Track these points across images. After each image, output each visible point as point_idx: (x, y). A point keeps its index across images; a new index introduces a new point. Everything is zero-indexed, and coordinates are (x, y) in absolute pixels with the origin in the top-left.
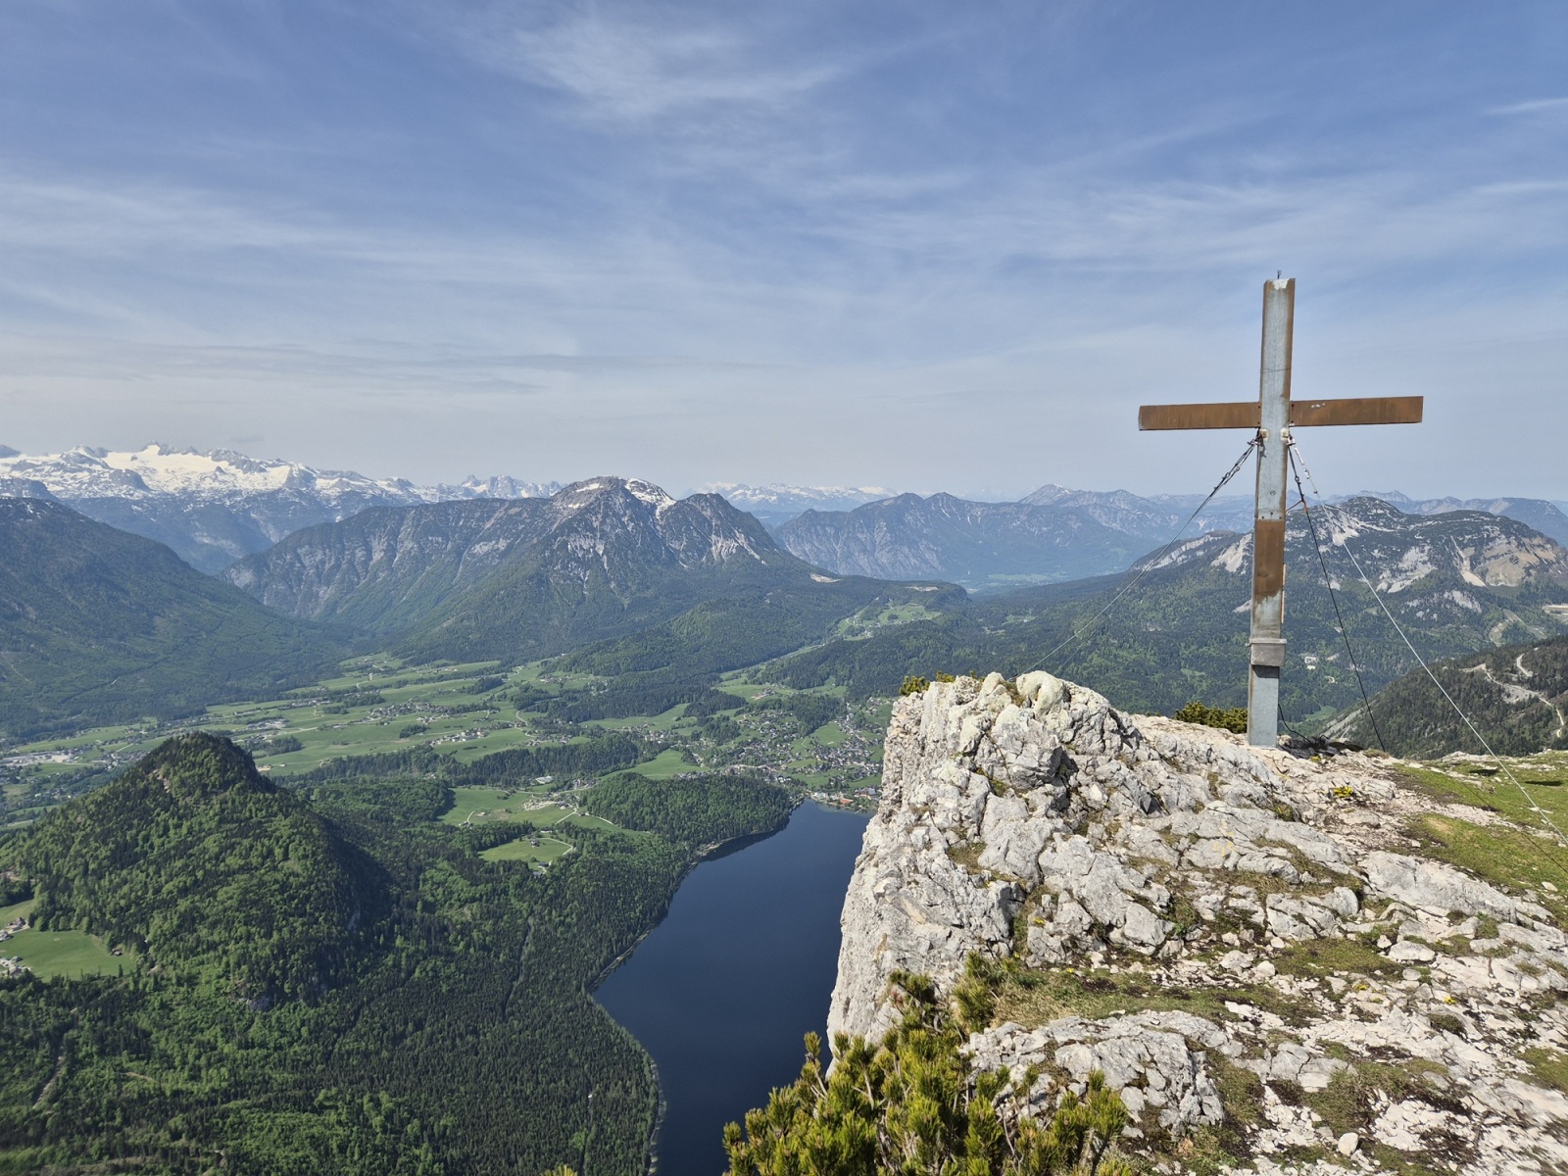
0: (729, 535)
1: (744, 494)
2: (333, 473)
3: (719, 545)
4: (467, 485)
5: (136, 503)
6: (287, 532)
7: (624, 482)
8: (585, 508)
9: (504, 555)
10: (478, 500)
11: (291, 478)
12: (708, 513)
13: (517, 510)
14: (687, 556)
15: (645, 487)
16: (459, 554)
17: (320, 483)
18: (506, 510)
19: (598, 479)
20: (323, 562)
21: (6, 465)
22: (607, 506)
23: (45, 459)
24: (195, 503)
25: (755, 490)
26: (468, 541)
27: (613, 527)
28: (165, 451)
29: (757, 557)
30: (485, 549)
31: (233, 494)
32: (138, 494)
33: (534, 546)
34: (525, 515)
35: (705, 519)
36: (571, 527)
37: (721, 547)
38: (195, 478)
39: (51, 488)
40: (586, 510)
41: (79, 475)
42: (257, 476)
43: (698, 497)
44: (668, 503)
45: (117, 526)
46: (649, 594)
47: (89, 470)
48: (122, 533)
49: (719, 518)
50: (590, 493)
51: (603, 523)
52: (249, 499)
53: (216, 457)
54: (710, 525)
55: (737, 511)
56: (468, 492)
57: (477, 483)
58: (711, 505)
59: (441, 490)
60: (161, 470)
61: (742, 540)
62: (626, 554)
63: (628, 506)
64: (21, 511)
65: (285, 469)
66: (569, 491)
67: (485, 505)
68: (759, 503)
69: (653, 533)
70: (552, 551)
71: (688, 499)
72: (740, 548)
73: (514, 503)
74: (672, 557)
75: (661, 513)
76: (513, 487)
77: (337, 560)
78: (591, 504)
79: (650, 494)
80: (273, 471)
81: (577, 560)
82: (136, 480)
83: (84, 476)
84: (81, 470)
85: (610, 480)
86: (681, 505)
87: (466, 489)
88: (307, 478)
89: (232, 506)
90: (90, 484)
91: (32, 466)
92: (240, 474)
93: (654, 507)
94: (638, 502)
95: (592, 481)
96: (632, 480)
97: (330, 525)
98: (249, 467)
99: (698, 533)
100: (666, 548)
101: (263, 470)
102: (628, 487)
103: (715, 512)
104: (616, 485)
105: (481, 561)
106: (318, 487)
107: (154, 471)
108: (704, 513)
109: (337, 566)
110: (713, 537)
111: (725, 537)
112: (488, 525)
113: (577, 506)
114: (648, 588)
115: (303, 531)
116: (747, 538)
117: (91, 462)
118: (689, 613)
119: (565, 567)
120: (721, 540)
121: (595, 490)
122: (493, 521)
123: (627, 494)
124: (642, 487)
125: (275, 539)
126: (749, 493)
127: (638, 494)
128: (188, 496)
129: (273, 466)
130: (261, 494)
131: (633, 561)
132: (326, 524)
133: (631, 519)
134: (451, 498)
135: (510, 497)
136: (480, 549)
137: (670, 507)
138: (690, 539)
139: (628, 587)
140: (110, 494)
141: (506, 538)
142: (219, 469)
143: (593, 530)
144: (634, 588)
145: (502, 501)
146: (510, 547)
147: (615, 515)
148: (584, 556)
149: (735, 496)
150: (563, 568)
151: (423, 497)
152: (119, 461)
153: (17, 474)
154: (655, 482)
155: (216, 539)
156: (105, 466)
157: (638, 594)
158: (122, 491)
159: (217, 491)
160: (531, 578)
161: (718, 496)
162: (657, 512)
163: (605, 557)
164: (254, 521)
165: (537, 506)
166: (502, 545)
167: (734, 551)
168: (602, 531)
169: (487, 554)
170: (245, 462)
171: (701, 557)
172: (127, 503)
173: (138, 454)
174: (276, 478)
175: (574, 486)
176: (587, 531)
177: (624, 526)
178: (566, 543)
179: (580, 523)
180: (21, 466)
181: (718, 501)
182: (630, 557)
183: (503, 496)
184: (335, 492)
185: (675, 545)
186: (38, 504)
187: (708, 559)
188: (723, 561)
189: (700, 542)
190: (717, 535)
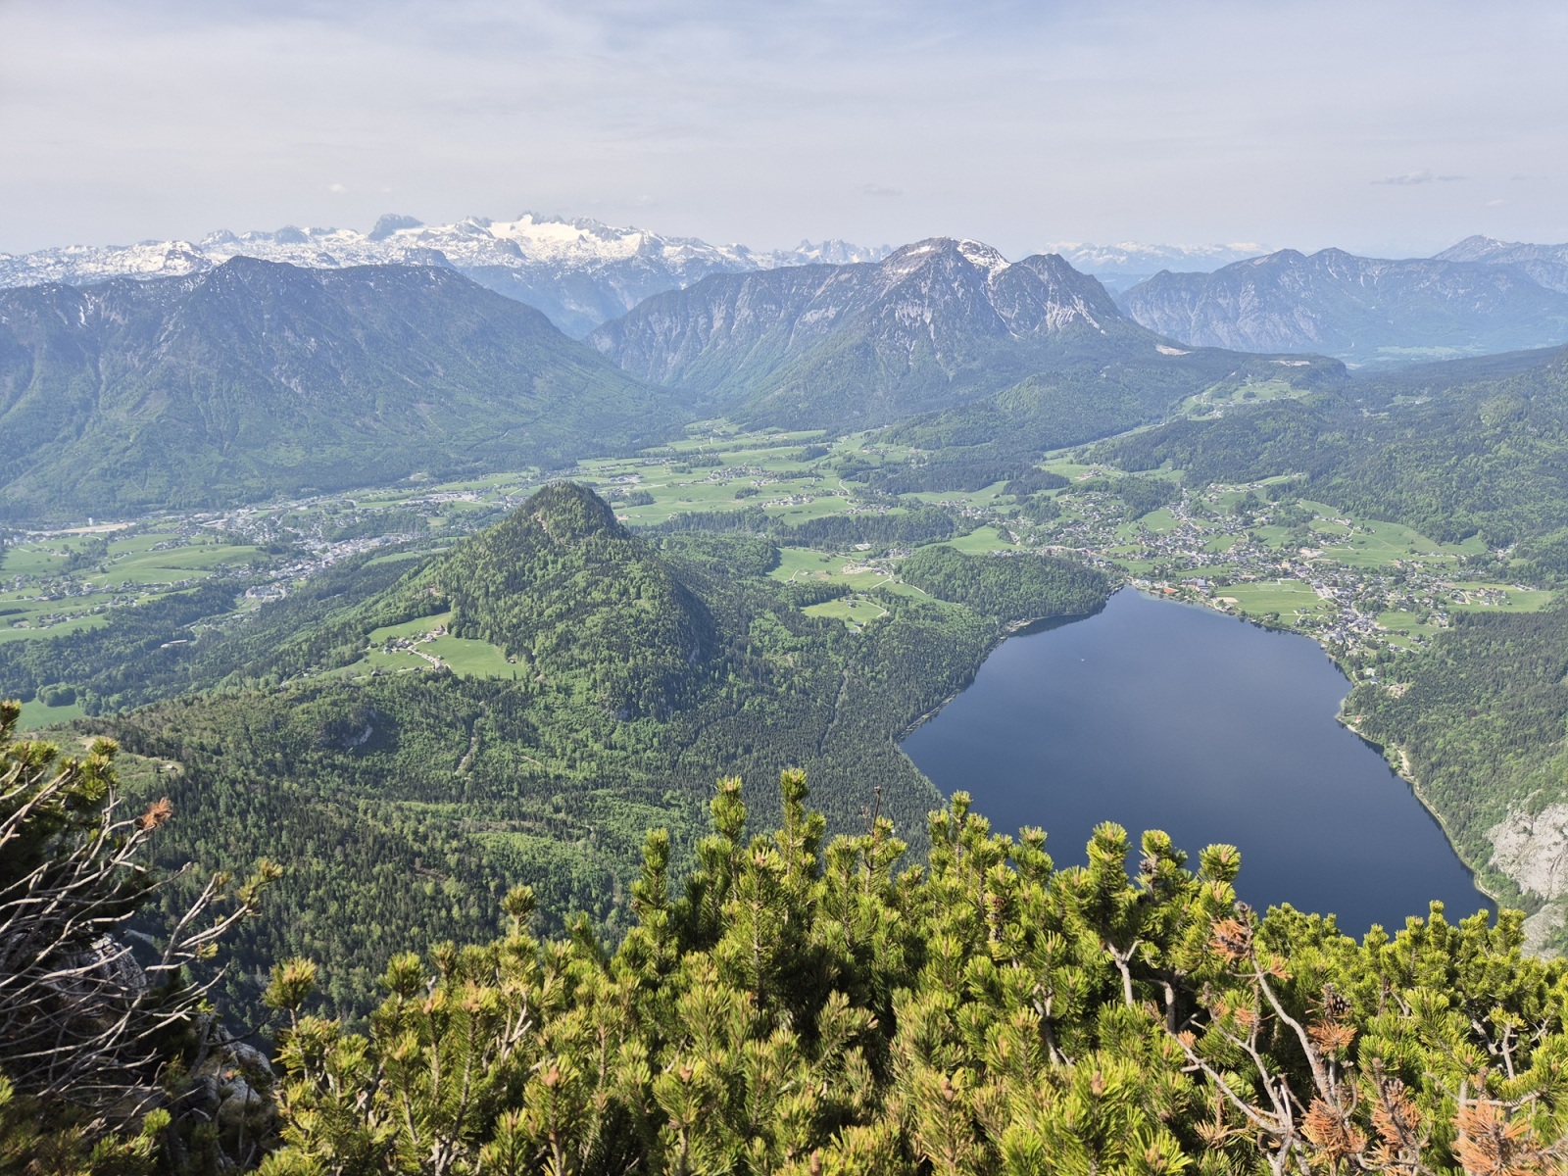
0: (1066, 301)
1: (1088, 255)
2: (679, 240)
3: (1055, 312)
4: (801, 250)
5: (517, 271)
6: (640, 300)
7: (957, 243)
8: (914, 273)
9: (833, 323)
10: (809, 266)
11: (642, 246)
12: (1044, 277)
13: (846, 276)
14: (1019, 325)
15: (978, 249)
16: (791, 322)
17: (667, 251)
18: (837, 276)
19: (930, 241)
20: (670, 330)
21: (413, 235)
22: (937, 271)
23: (443, 229)
24: (563, 270)
25: (1101, 250)
26: (799, 310)
27: (943, 294)
28: (537, 221)
29: (1096, 325)
30: (816, 317)
31: (594, 262)
32: (518, 262)
33: (862, 314)
34: (855, 281)
35: (1041, 283)
36: (898, 295)
37: (1056, 315)
38: (562, 247)
39: (450, 257)
40: (916, 275)
41: (470, 244)
42: (613, 244)
43: (1035, 259)
44: (1002, 265)
45: (501, 293)
46: (975, 365)
47: (478, 240)
48: (505, 299)
49: (1057, 281)
50: (920, 256)
51: (932, 289)
52: (609, 267)
53: (579, 227)
54: (1046, 291)
55: (1077, 274)
56: (801, 257)
57: (810, 248)
58: (1049, 267)
59: (777, 257)
60: (534, 239)
61: (1080, 306)
62: (954, 323)
63: (957, 270)
64: (426, 279)
65: (637, 237)
66: (898, 256)
67: (816, 271)
68: (1106, 264)
69: (984, 301)
70: (880, 320)
71: (1024, 261)
72: (1078, 316)
73: (844, 269)
74: (1003, 326)
75: (994, 277)
76: (845, 253)
77: (683, 327)
78: (922, 268)
79: (983, 256)
80: (627, 239)
81: (904, 328)
82: (514, 248)
83: (473, 245)
84: (471, 239)
85: (942, 242)
86: (1015, 267)
87: (800, 255)
88: (656, 245)
89: (593, 274)
90: (479, 252)
91: (433, 236)
92: (599, 242)
93: (986, 270)
94: (969, 265)
95: (923, 243)
96: (965, 241)
97: (676, 293)
98: (606, 234)
99: (1032, 299)
100: (997, 316)
101: (618, 238)
102: (960, 249)
103: (1052, 275)
104: (948, 247)
105: (811, 329)
106: (665, 255)
107: (529, 240)
108: (1041, 276)
109: (683, 334)
110: (1049, 303)
111: (1063, 305)
112: (819, 292)
113: (907, 271)
114: (975, 359)
115: (653, 298)
116: (1087, 305)
117: (480, 232)
118: (1016, 387)
119: (891, 337)
120: (1057, 307)
121: (925, 254)
122: (823, 288)
123: (959, 257)
125: (630, 307)
126: (1095, 253)
127: (970, 257)
128: (558, 264)
129: (627, 234)
130: (617, 262)
131: (961, 330)
132: (673, 291)
133: (961, 285)
134: (786, 265)
135: (842, 262)
136: (811, 317)
137: (1004, 271)
138: (1023, 306)
139: (954, 359)
140: (495, 262)
141: (835, 306)
142: (581, 237)
143: (921, 297)
144: (960, 359)
145: (833, 267)
146: (839, 315)
147: (945, 280)
148: (911, 324)
149: (1077, 258)
150: (889, 337)
151: (760, 264)
152: (501, 230)
153: (422, 244)
154: (990, 243)
155: (581, 306)
156: (490, 235)
157: (964, 366)
158: (504, 259)
159: (580, 259)
160: (858, 348)
161: (1058, 256)
162: (990, 278)
163: (932, 326)
164: (612, 289)
165: (867, 271)
166: (832, 313)
167: (1071, 319)
168: (931, 299)
169: (817, 322)
170: (603, 230)
171: (1034, 326)
172: (510, 271)
173: (516, 224)
174: (631, 245)
175: (905, 249)
176: (915, 297)
177: (954, 293)
178: (892, 312)
179: (908, 290)
180: (424, 236)
181: (1057, 263)
182: (958, 325)
183: (834, 262)
184: (680, 259)
185: (1006, 313)
186: (438, 271)
187: (1041, 329)
188: (1057, 330)
189: (1034, 310)
190: (1054, 301)
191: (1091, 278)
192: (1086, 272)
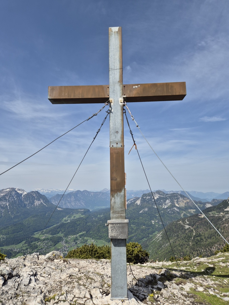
0: (39, 200)
1: (43, 191)
3: (37, 202)
7: (15, 189)
8: (5, 195)
14: (29, 205)
15: (20, 190)
19: (9, 188)
22: (11, 194)
25: (46, 190)
27: (11, 199)
29: (45, 205)
35: (34, 197)
36: (1, 199)
43: (33, 192)
46: (18, 214)
49: (37, 196)
50: (7, 191)
51: (9, 198)
55: (41, 195)
58: (35, 193)
61: (42, 201)
62: (14, 205)
63: (15, 194)
66: (1, 191)
68: (47, 193)
69: (21, 200)
71: (30, 192)
74: (25, 205)
75: (23, 196)
78: (7, 194)
79: (21, 191)
85: (12, 188)
86: (28, 194)
93: (22, 194)
94: (18, 193)
96: (17, 188)
99: (32, 200)
100: (24, 203)
108: (34, 195)
113: (3, 194)
116: (43, 201)
118: (28, 219)
123: (16, 191)
124: (19, 190)
126: (44, 191)
131: (15, 207)
133: (16, 197)
137: (26, 194)
138: (30, 201)
139: (13, 213)
143: (6, 200)
144: (15, 213)
147: (12, 196)
148: (3, 206)
149: (41, 191)
154: (23, 189)
157: (16, 215)
161: (37, 192)
163: (9, 206)
167: (40, 204)
168: (9, 200)
171: (32, 205)
175: (3, 190)
176: (5, 200)
177: (14, 199)
179: (3, 198)
182: (15, 206)
185: (26, 203)
187: (34, 206)
188: (37, 206)
189: (32, 202)
190: (36, 200)
191: (44, 195)
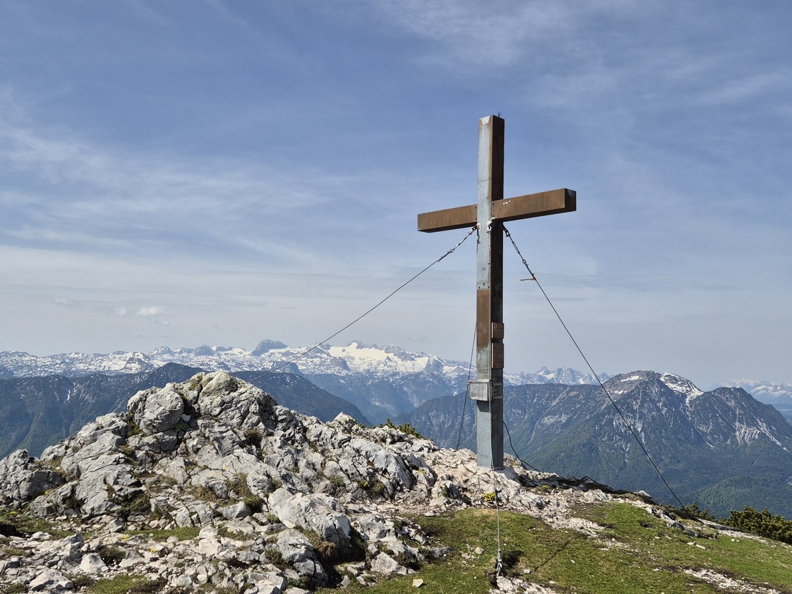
0: (751, 423)
1: (767, 390)
2: (454, 362)
3: (743, 431)
4: (541, 373)
5: (343, 378)
6: (424, 401)
7: (660, 375)
8: (627, 394)
9: (565, 426)
10: (548, 384)
11: (428, 365)
12: (732, 403)
13: (575, 393)
14: (713, 438)
15: (677, 381)
16: (533, 423)
17: (446, 369)
18: (568, 393)
19: (638, 372)
20: (444, 423)
21: (280, 353)
22: (645, 393)
23: (299, 350)
24: (373, 379)
25: (776, 387)
26: (539, 414)
27: (650, 411)
28: (360, 347)
29: (778, 443)
30: (552, 420)
31: (395, 374)
32: (344, 373)
33: (587, 421)
34: (581, 397)
35: (729, 408)
36: (616, 408)
37: (744, 433)
38: (374, 363)
39: (301, 367)
40: (629, 395)
41: (315, 360)
42: (409, 363)
43: (723, 390)
44: (696, 393)
45: (330, 392)
46: (680, 466)
47: (320, 357)
48: (333, 397)
49: (742, 407)
50: (631, 382)
51: (641, 406)
52: (403, 378)
53: (387, 351)
54: (734, 414)
55: (759, 403)
56: (541, 378)
57: (548, 373)
58: (735, 397)
59: (523, 376)
60: (357, 358)
61: (764, 428)
62: (660, 433)
63: (662, 394)
64: (284, 381)
65: (426, 359)
66: (615, 381)
67: (552, 388)
68: (781, 397)
69: (684, 418)
70: (601, 426)
71: (714, 391)
72: (762, 435)
73: (573, 388)
74: (700, 439)
75: (690, 401)
76: (574, 377)
77: (453, 422)
78: (632, 391)
79: (681, 385)
80: (418, 360)
81: (621, 434)
82: (343, 363)
83: (317, 360)
84: (316, 357)
85: (648, 374)
86: (707, 396)
87: (540, 376)
88: (438, 365)
89: (393, 382)
90: (320, 365)
91: (292, 354)
92: (399, 361)
93: (684, 396)
94: (671, 391)
95: (633, 374)
96: (665, 374)
97: (450, 397)
98: (404, 356)
99: (723, 419)
100: (694, 429)
101: (413, 359)
102: (662, 379)
103: (738, 402)
104: (653, 378)
105: (548, 429)
106: (444, 371)
107: (353, 358)
108: (729, 403)
109: (453, 426)
110: (737, 424)
111: (748, 425)
112: (554, 403)
113: (621, 392)
114: (679, 462)
115: (433, 400)
116: (769, 426)
117: (322, 352)
118: (715, 487)
119: (610, 439)
120: (744, 427)
121: (635, 381)
122: (557, 400)
123: (662, 385)
124: (674, 380)
125: (416, 405)
126: (771, 388)
127: (671, 386)
128: (370, 374)
129: (419, 357)
130: (410, 375)
131: (666, 438)
132: (447, 396)
133: (665, 405)
134: (529, 383)
135: (571, 383)
136: (548, 420)
137: (698, 397)
138: (716, 424)
139: (662, 460)
140: (329, 372)
141: (567, 414)
142: (388, 358)
143: (633, 412)
144: (667, 461)
145: (565, 386)
146: (569, 421)
147: (651, 400)
148: (625, 431)
149: (758, 391)
150: (608, 440)
151: (510, 381)
152: (336, 352)
153: (284, 359)
154: (686, 377)
155: (383, 403)
156: (329, 355)
157: (670, 466)
158: (335, 370)
159: (385, 372)
160: (584, 446)
161: (741, 390)
162: (687, 401)
163: (643, 434)
164: (405, 393)
165: (589, 390)
166: (564, 418)
167: (757, 437)
168: (641, 413)
169: (553, 424)
170: (403, 354)
171: (726, 439)
172: (338, 378)
173: (346, 348)
174: (420, 364)
175: (619, 377)
176: (628, 412)
177: (659, 410)
178: (611, 421)
179: (619, 407)
180: (286, 354)
181: (741, 394)
182: (663, 435)
183: (566, 383)
184: (454, 375)
185: (703, 428)
186: (293, 376)
187: (732, 442)
188: (746, 445)
189: (725, 428)
190: (741, 422)
191: (770, 407)
192: (765, 402)
